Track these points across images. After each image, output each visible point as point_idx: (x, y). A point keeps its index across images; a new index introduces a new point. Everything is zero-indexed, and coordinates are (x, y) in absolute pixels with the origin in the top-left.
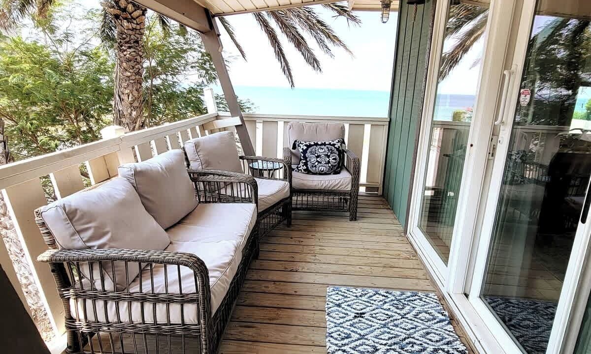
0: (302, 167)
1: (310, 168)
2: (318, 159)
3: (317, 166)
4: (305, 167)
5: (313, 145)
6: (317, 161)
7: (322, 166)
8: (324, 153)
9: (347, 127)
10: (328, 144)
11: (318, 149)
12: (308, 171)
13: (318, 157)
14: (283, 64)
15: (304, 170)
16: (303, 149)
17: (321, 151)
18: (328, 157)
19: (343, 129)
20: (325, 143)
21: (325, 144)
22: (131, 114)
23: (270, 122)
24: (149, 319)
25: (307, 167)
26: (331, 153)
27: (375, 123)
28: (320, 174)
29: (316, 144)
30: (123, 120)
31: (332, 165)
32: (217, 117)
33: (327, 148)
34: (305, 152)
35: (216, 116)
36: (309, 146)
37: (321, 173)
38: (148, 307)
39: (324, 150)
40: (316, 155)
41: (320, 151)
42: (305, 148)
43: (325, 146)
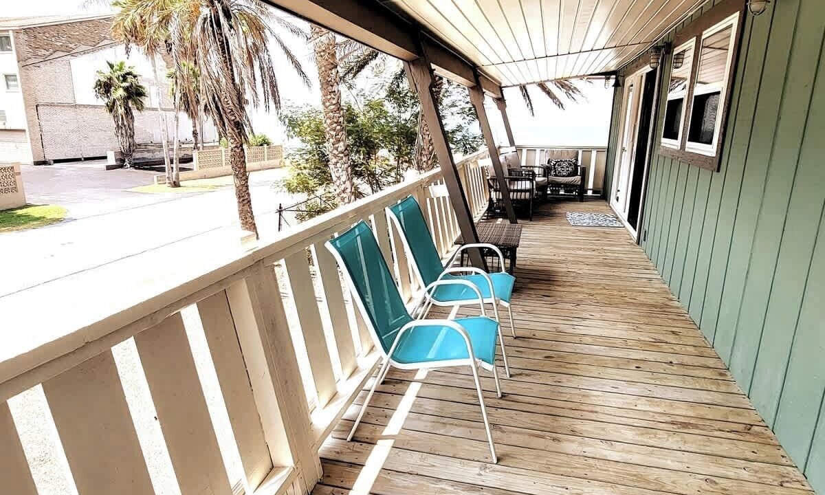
1: (557, 174)
4: (554, 173)
5: (559, 162)
6: (562, 170)
7: (564, 172)
8: (566, 166)
9: (580, 152)
10: (568, 161)
12: (556, 176)
13: (563, 167)
14: (528, 101)
15: (554, 175)
16: (553, 163)
18: (568, 168)
19: (577, 153)
20: (566, 160)
22: (428, 149)
23: (531, 150)
24: (519, 197)
26: (570, 165)
27: (599, 150)
28: (563, 176)
29: (561, 161)
30: (423, 152)
31: (570, 172)
33: (568, 163)
34: (554, 165)
36: (557, 162)
38: (515, 193)
39: (566, 164)
40: (561, 166)
41: (563, 164)
42: (555, 163)
43: (566, 162)
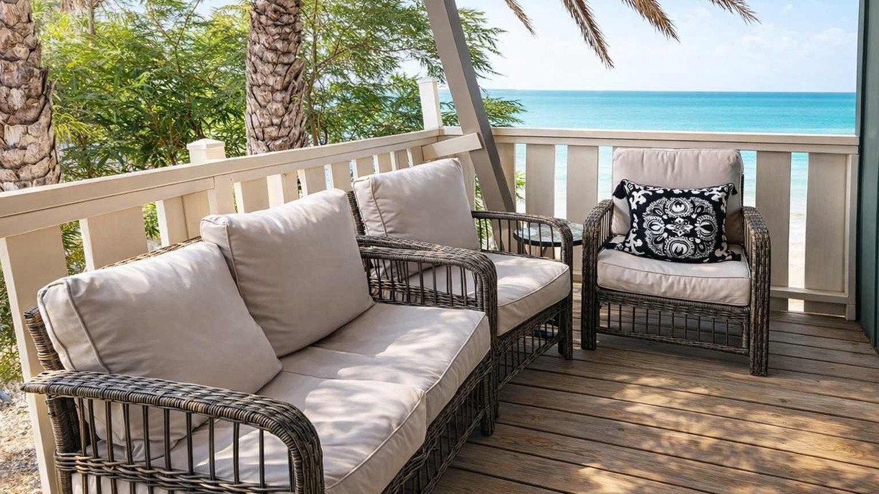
0: (632, 242)
1: (650, 246)
2: (669, 226)
3: (667, 241)
4: (639, 243)
5: (660, 196)
6: (666, 230)
7: (678, 242)
8: (684, 214)
10: (696, 196)
11: (671, 206)
12: (645, 252)
13: (670, 220)
15: (638, 249)
16: (637, 203)
17: (678, 210)
18: (693, 222)
20: (690, 191)
21: (687, 195)
25: (645, 243)
26: (699, 214)
27: (820, 154)
28: (674, 260)
29: (669, 194)
31: (702, 241)
32: (441, 137)
33: (692, 202)
34: (642, 209)
35: (437, 137)
36: (651, 198)
37: (677, 258)
39: (683, 206)
40: (665, 217)
41: (674, 208)
42: (643, 200)
43: (688, 198)
